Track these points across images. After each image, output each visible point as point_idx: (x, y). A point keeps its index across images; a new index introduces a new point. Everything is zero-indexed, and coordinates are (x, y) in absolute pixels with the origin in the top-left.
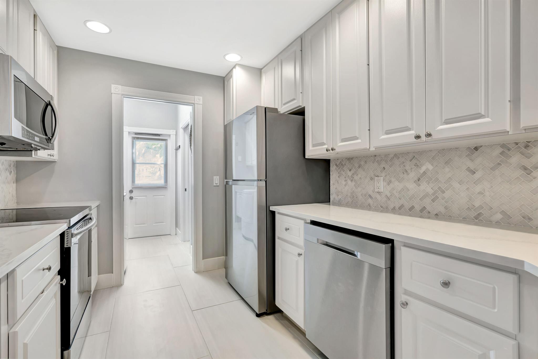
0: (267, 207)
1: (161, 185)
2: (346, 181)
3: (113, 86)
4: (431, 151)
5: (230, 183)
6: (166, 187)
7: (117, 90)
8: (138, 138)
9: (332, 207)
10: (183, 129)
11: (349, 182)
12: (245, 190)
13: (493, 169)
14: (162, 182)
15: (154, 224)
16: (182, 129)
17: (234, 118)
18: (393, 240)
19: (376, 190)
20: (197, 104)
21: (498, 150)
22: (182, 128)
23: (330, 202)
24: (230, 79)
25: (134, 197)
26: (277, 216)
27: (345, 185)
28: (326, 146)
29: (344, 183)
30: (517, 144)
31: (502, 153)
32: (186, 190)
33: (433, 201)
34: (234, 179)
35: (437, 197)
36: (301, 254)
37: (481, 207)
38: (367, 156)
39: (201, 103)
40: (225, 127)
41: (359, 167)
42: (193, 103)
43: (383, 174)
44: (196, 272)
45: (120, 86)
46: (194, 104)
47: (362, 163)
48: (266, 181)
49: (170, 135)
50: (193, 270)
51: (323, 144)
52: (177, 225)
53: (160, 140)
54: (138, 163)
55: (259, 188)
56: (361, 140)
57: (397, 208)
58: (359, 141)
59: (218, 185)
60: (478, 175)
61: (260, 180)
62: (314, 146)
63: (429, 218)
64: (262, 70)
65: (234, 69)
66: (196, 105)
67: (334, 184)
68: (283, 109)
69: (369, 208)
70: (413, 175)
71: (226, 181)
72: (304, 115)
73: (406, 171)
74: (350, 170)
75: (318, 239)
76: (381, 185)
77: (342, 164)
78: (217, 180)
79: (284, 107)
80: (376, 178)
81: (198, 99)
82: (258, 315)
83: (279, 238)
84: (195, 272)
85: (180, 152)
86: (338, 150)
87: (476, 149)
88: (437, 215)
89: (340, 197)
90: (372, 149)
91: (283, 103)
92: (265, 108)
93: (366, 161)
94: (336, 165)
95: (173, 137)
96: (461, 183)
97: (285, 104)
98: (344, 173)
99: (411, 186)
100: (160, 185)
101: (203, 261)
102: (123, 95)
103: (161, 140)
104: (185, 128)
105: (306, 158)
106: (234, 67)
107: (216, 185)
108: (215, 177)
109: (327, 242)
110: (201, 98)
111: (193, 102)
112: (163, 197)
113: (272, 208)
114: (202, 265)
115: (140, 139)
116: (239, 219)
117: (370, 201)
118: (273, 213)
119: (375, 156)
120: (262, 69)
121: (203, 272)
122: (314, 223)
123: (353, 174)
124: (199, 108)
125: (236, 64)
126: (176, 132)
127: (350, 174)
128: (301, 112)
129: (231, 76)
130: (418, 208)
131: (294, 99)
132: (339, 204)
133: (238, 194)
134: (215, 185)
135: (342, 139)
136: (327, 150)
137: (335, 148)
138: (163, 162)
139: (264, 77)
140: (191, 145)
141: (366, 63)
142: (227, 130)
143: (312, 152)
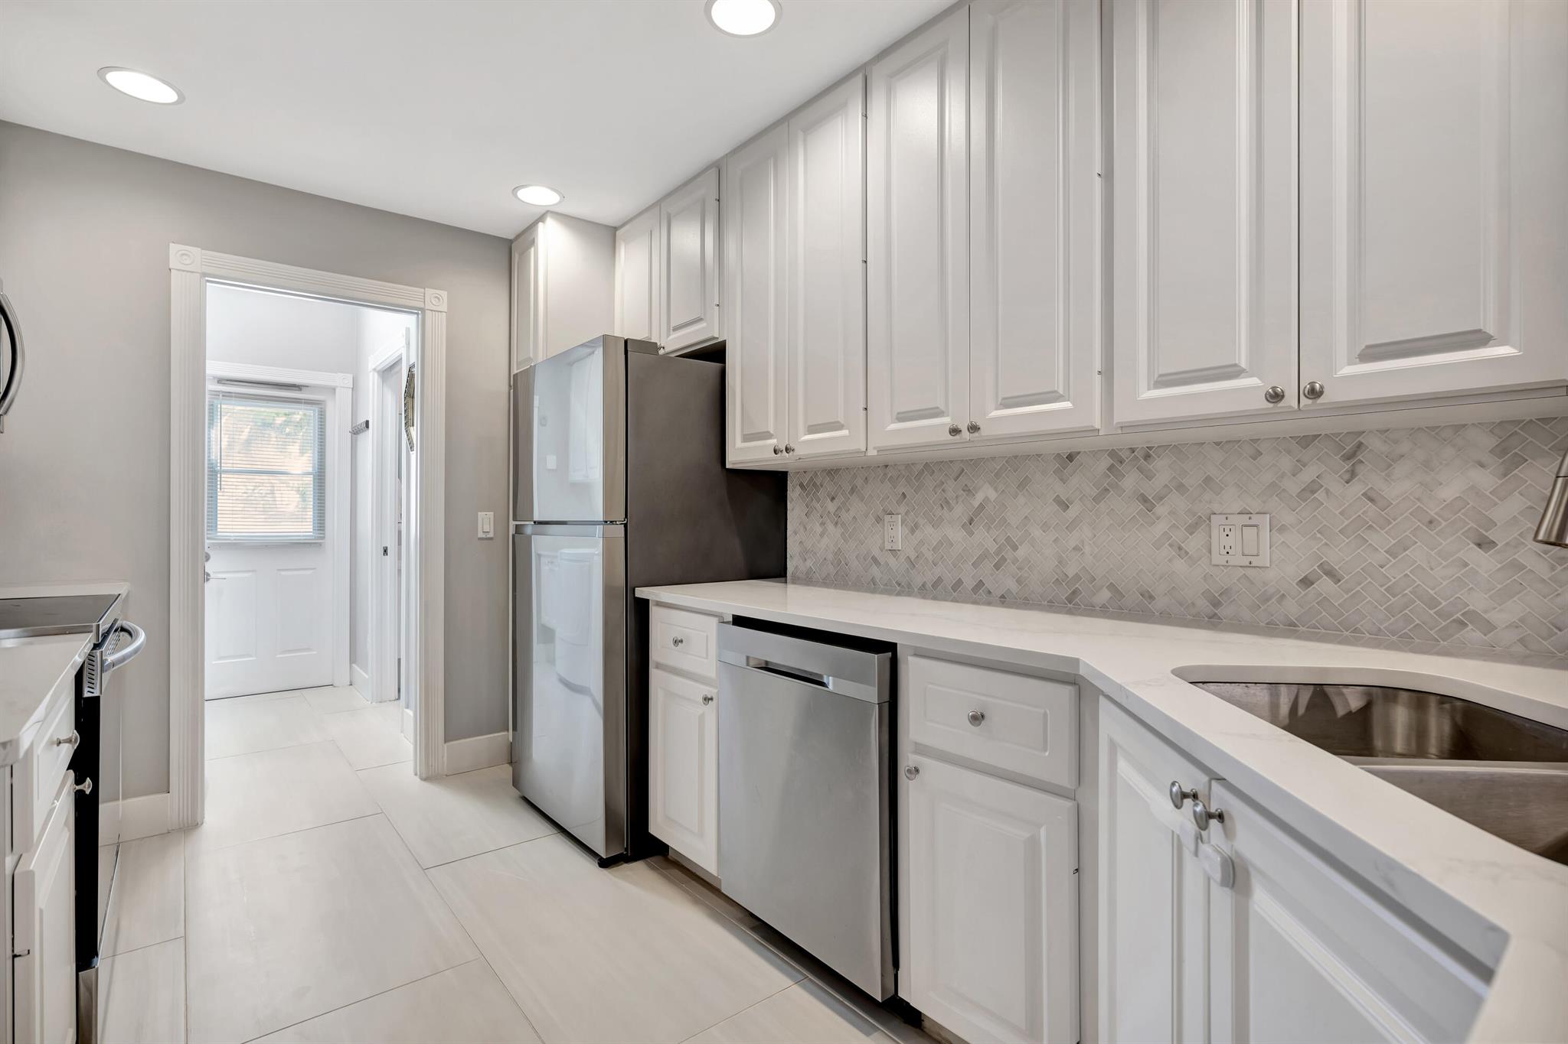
0: (630, 590)
1: (304, 536)
2: (823, 524)
3: (174, 248)
4: (993, 458)
5: (529, 530)
6: (320, 544)
7: (186, 259)
8: (228, 395)
9: (790, 587)
10: (378, 372)
11: (830, 527)
12: (566, 551)
13: (1097, 499)
14: (306, 528)
15: (278, 656)
16: (376, 374)
17: (541, 358)
18: (895, 645)
19: (888, 546)
20: (432, 310)
21: (1106, 462)
22: (374, 370)
23: (785, 575)
24: (529, 248)
25: (212, 575)
26: (655, 613)
27: (822, 535)
28: (773, 442)
29: (819, 529)
30: (1133, 450)
31: (1111, 468)
32: (385, 551)
33: (997, 566)
34: (536, 518)
35: (1004, 559)
36: (712, 699)
37: (1077, 577)
38: (870, 467)
39: (444, 308)
41: (853, 491)
42: (420, 309)
43: (902, 509)
44: (426, 779)
45: (196, 251)
46: (423, 310)
47: (859, 482)
48: (626, 526)
49: (333, 390)
50: (416, 775)
51: (767, 435)
52: (353, 659)
53: (301, 403)
54: (226, 472)
55: (607, 541)
56: (849, 432)
57: (929, 585)
58: (845, 432)
59: (491, 535)
60: (1074, 511)
61: (611, 522)
62: (747, 438)
63: (989, 604)
64: (618, 233)
65: (540, 225)
66: (428, 314)
67: (795, 533)
68: (672, 342)
69: (871, 587)
70: (960, 511)
71: (517, 525)
72: (725, 363)
73: (948, 503)
74: (833, 499)
75: (748, 658)
76: (897, 534)
77: (815, 485)
78: (486, 522)
79: (674, 335)
80: (887, 518)
81: (437, 299)
82: (605, 863)
83: (658, 666)
84: (422, 779)
85: (368, 440)
86: (800, 451)
87: (1071, 457)
88: (1003, 597)
89: (809, 563)
90: (872, 452)
91: (673, 324)
92: (626, 342)
93: (866, 479)
94: (801, 485)
95: (344, 396)
96: (1045, 527)
97: (676, 329)
98: (818, 506)
99: (956, 534)
100: (299, 536)
101: (445, 746)
102: (204, 275)
103: (305, 403)
104: (388, 372)
105: (727, 467)
106: (541, 218)
107: (484, 536)
108: (481, 514)
109: (767, 662)
110: (444, 294)
111: (422, 306)
112: (309, 572)
113: (642, 593)
114: (443, 757)
115: (236, 397)
116: (549, 634)
117: (875, 571)
118: (643, 604)
119: (887, 466)
120: (615, 229)
121: (447, 776)
122: (740, 621)
123: (839, 508)
124: (438, 324)
125: (548, 211)
126: (355, 381)
127: (831, 507)
128: (716, 353)
129: (533, 242)
130: (969, 583)
131: (699, 320)
132: (808, 580)
133: (543, 560)
134: (481, 535)
135: (809, 426)
136: (775, 452)
137: (792, 445)
138: (310, 470)
139: (622, 252)
140: (409, 423)
141: (860, 258)
142: (520, 388)
143: (742, 453)
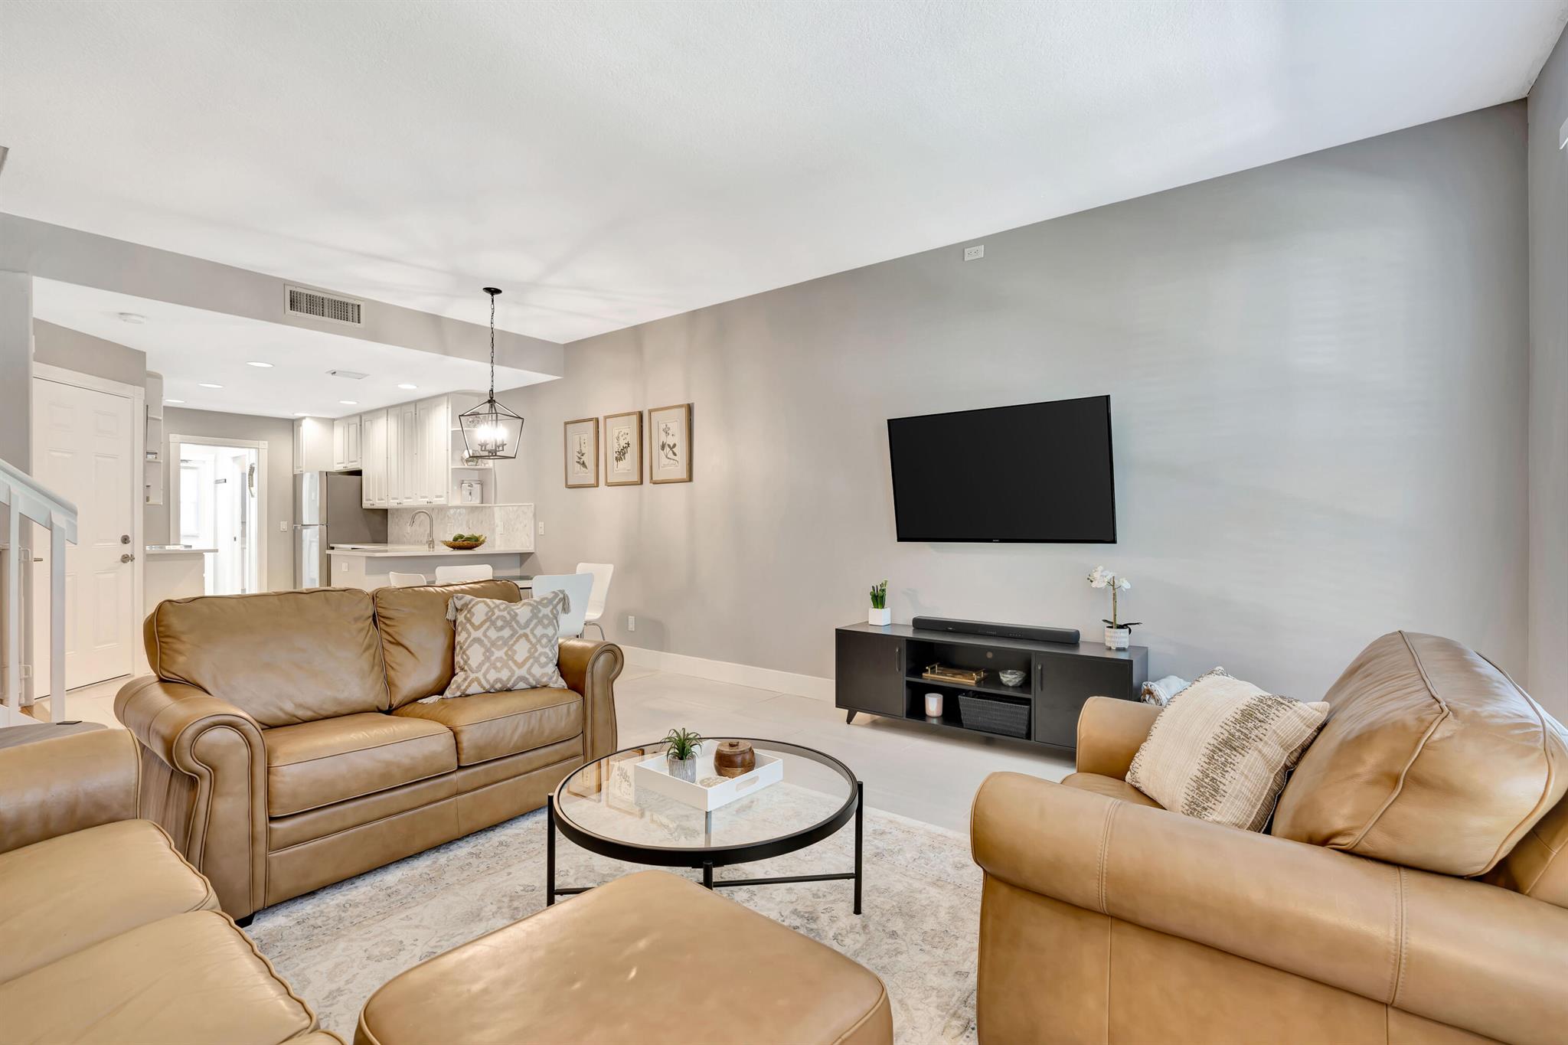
2: (395, 526)
3: (171, 436)
5: (299, 528)
7: (175, 439)
17: (303, 470)
20: (262, 447)
32: (235, 539)
34: (304, 524)
39: (267, 447)
40: (295, 476)
41: (400, 516)
45: (179, 435)
46: (259, 447)
47: (401, 514)
48: (327, 525)
51: (370, 500)
55: (322, 531)
59: (286, 530)
61: (322, 524)
62: (367, 500)
64: (335, 422)
65: (304, 421)
66: (261, 449)
67: (390, 528)
68: (349, 466)
71: (296, 527)
72: (362, 477)
74: (396, 518)
78: (284, 525)
79: (350, 464)
81: (264, 445)
89: (392, 538)
91: (350, 460)
92: (327, 471)
102: (180, 443)
105: (363, 508)
106: (304, 418)
107: (283, 530)
108: (282, 522)
110: (266, 442)
111: (258, 445)
120: (333, 420)
124: (264, 453)
127: (397, 520)
128: (358, 473)
129: (301, 425)
131: (355, 461)
132: (392, 543)
134: (281, 528)
135: (379, 499)
139: (334, 428)
140: (251, 485)
141: (386, 456)
142: (297, 480)
143: (366, 504)
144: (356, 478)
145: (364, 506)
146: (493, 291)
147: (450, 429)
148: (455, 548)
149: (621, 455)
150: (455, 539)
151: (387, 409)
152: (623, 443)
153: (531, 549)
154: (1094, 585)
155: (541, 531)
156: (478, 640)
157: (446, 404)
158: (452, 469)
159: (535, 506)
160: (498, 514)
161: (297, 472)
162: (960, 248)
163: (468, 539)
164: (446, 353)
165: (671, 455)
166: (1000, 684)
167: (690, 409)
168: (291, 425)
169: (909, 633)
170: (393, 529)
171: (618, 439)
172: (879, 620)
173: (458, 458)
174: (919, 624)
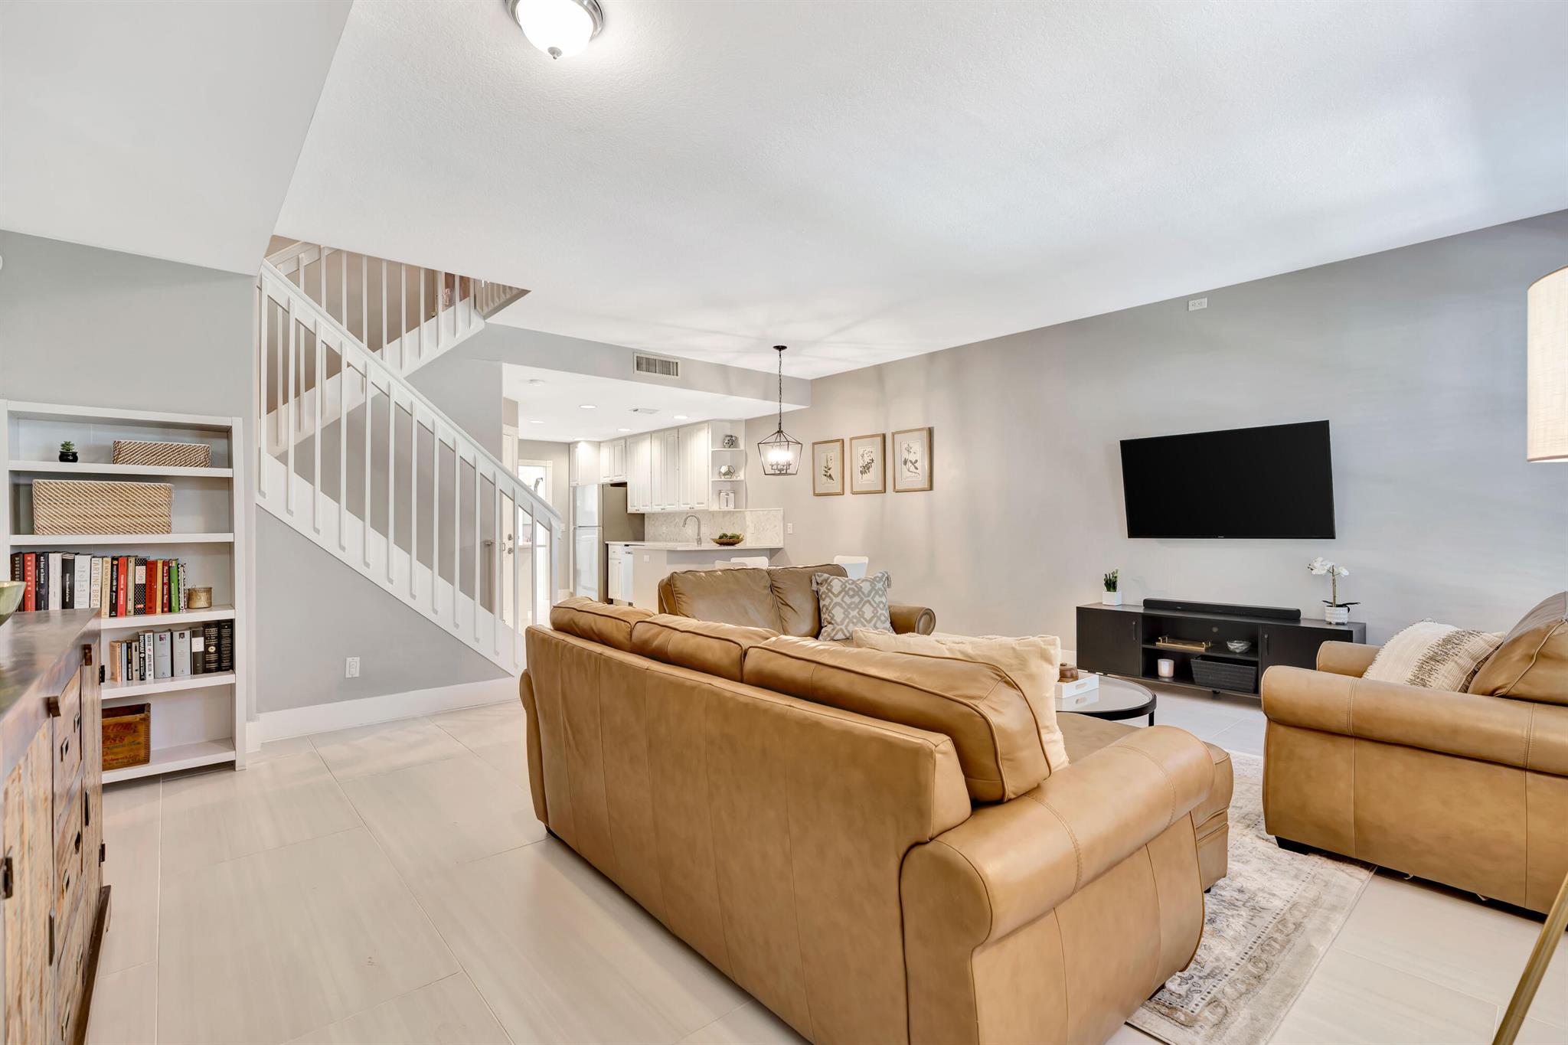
0: (604, 542)
2: (654, 526)
5: (576, 528)
12: (583, 537)
17: (578, 483)
19: (663, 531)
23: (644, 540)
26: (609, 548)
28: (636, 508)
29: (651, 528)
34: (580, 525)
36: (621, 563)
39: (551, 465)
40: (570, 489)
41: (660, 518)
43: (664, 523)
46: (545, 466)
47: (657, 516)
48: (603, 527)
51: (635, 506)
55: (599, 531)
61: (599, 526)
62: (632, 506)
64: (602, 444)
65: (579, 444)
67: (646, 529)
68: (615, 481)
69: (660, 541)
72: (627, 488)
74: (657, 520)
77: (650, 517)
78: (563, 526)
79: (615, 479)
81: (549, 463)
83: (610, 559)
89: (652, 535)
91: (615, 475)
92: (603, 485)
93: (659, 515)
94: (647, 517)
97: (615, 477)
98: (652, 521)
105: (628, 513)
106: (578, 442)
108: (562, 524)
110: (551, 462)
113: (606, 543)
117: (661, 537)
118: (607, 545)
120: (600, 443)
123: (655, 523)
124: (550, 471)
128: (624, 485)
129: (576, 447)
131: (621, 475)
132: (648, 541)
135: (643, 505)
139: (602, 448)
141: (650, 471)
142: (574, 491)
143: (631, 510)
144: (622, 489)
145: (629, 511)
146: (780, 348)
147: (710, 450)
148: (721, 544)
149: (866, 469)
150: (721, 538)
151: (651, 434)
152: (867, 459)
153: (780, 545)
154: (1314, 572)
155: (790, 531)
156: (837, 604)
157: (706, 429)
158: (713, 482)
159: (784, 512)
160: (749, 518)
161: (573, 484)
162: (1185, 301)
163: (731, 537)
164: (730, 393)
165: (912, 468)
166: (1228, 651)
167: (930, 432)
168: (569, 447)
169: (1141, 610)
170: (649, 528)
171: (863, 456)
172: (1111, 601)
173: (716, 472)
174: (1148, 603)
